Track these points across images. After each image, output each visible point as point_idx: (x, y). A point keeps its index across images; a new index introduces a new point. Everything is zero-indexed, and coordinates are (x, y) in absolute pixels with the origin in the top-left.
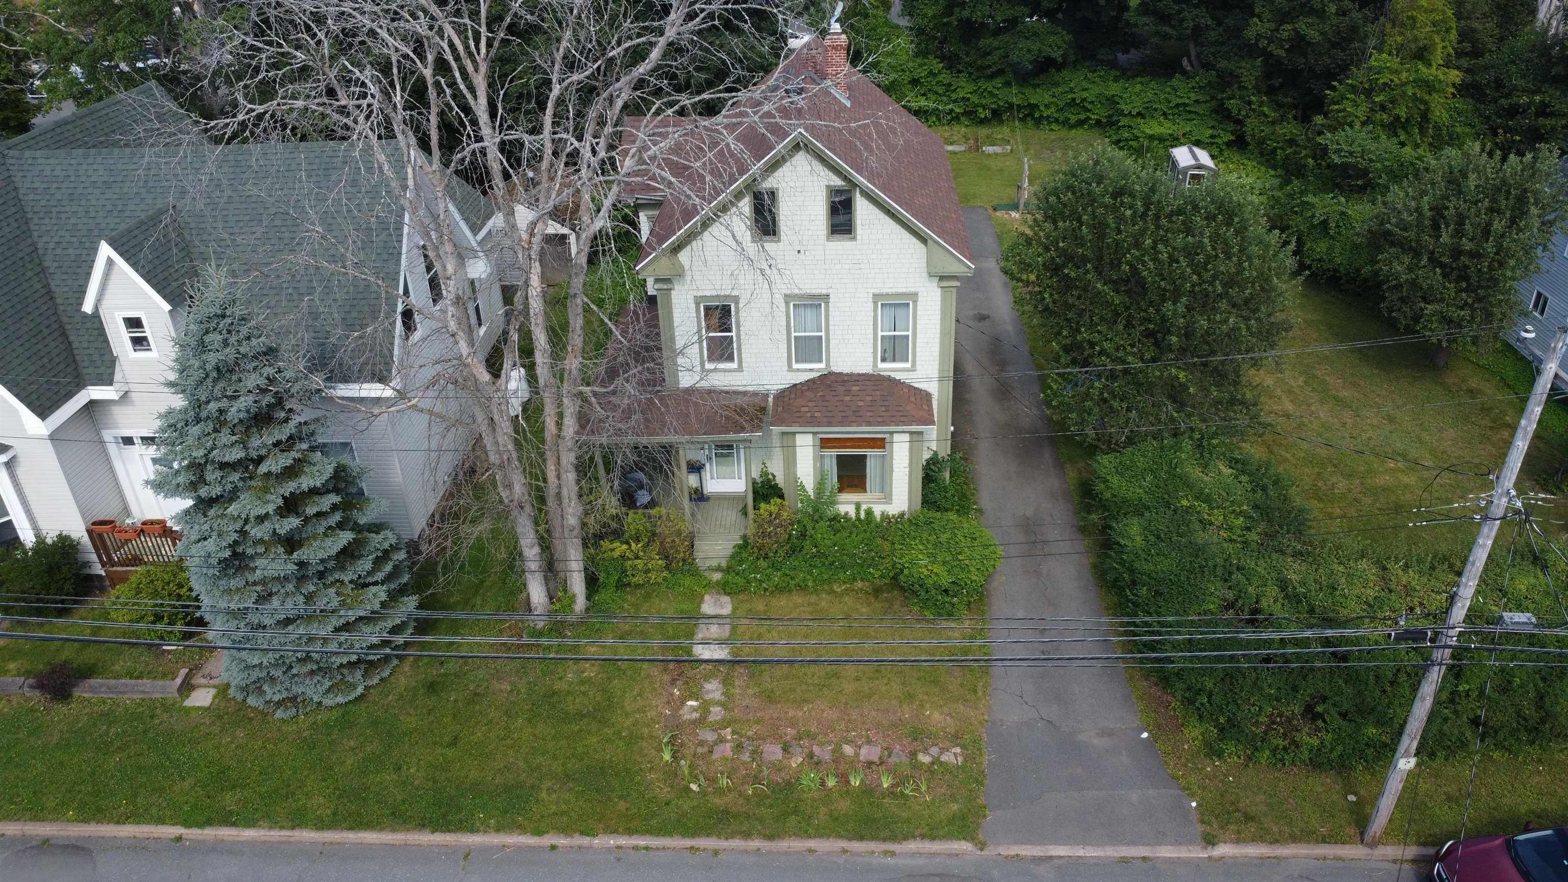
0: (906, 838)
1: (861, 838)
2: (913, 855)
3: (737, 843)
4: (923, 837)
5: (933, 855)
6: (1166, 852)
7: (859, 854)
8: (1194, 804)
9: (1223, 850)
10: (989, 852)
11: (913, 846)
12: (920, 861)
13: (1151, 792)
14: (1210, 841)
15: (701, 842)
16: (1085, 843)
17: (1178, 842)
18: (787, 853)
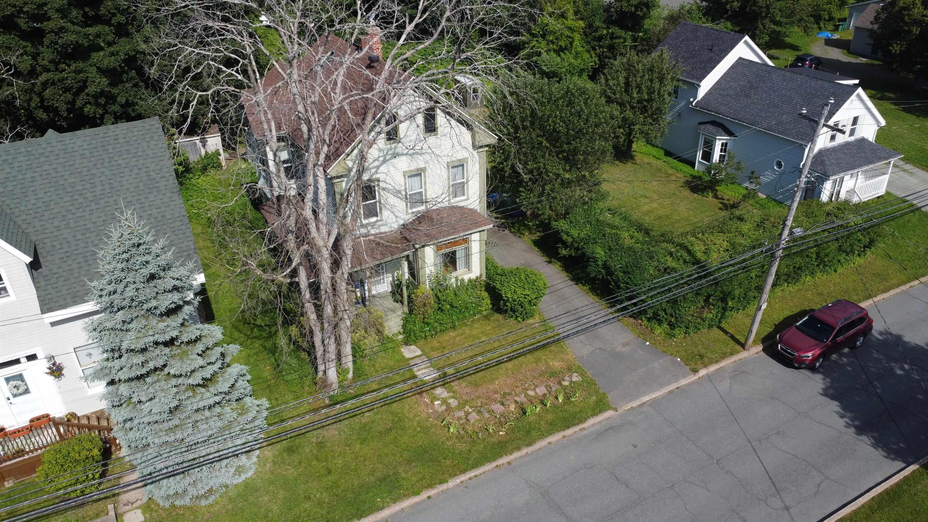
0: (586, 420)
1: (568, 427)
2: (592, 425)
3: (516, 455)
4: (592, 416)
5: (600, 422)
6: (683, 382)
7: (570, 435)
8: (679, 359)
9: (703, 372)
10: (620, 411)
11: (591, 422)
12: (597, 427)
13: (661, 361)
14: (695, 371)
15: (500, 461)
16: (653, 392)
17: (684, 376)
18: (540, 449)
